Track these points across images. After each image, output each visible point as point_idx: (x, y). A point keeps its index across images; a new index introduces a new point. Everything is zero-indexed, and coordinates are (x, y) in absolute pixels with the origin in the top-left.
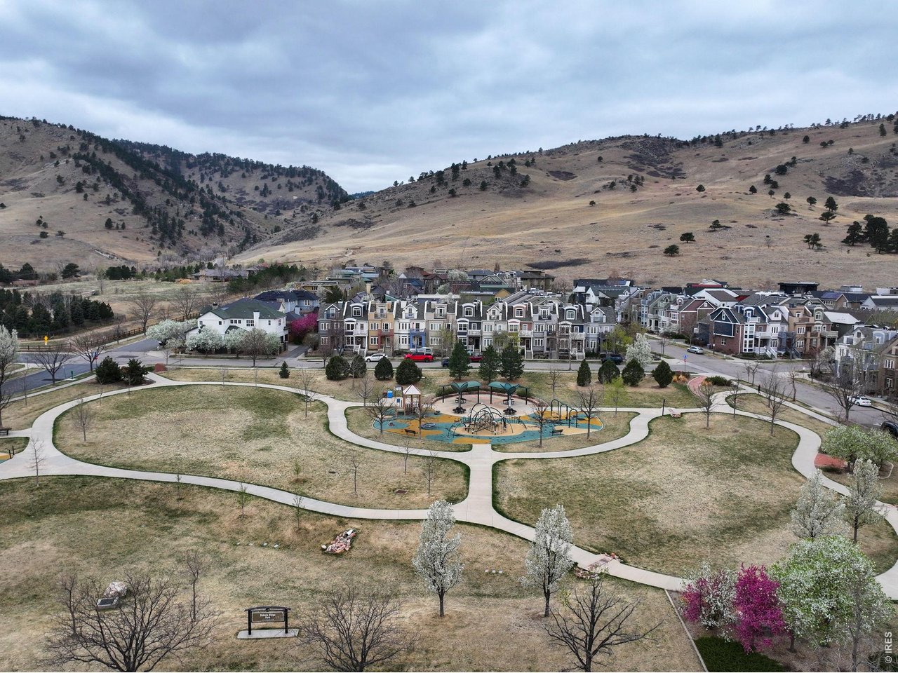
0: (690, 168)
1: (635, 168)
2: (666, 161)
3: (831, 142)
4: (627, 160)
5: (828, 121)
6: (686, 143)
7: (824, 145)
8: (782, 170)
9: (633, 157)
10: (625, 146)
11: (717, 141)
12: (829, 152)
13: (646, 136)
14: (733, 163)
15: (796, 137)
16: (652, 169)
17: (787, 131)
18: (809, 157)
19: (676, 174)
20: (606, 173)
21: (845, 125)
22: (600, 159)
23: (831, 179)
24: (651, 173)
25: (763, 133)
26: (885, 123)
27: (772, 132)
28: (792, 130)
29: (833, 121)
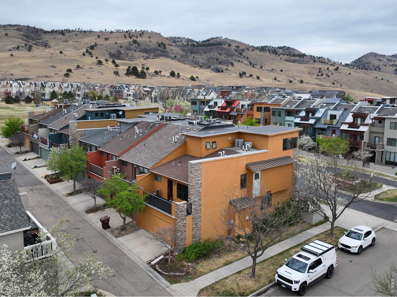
0: (52, 43)
1: (26, 41)
2: (40, 39)
3: (108, 38)
4: (21, 36)
5: (106, 30)
6: (48, 32)
7: (106, 39)
8: (92, 48)
9: (24, 35)
10: (18, 30)
11: (62, 33)
12: (108, 42)
13: (28, 26)
14: (71, 43)
15: (94, 35)
16: (34, 42)
17: (90, 32)
18: (101, 43)
19: (46, 45)
20: (11, 41)
21: (112, 32)
22: (6, 34)
23: (110, 53)
24: (34, 44)
25: (81, 32)
26: (126, 33)
27: (85, 32)
28: (92, 32)
29: (107, 30)
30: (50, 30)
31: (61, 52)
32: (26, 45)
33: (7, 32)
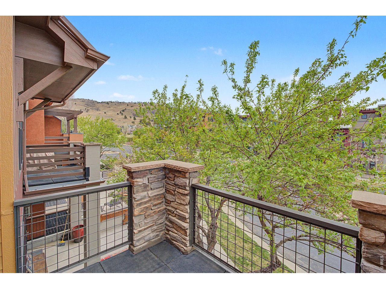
30: (101, 102)
31: (105, 113)
32: (86, 109)
33: (76, 102)
